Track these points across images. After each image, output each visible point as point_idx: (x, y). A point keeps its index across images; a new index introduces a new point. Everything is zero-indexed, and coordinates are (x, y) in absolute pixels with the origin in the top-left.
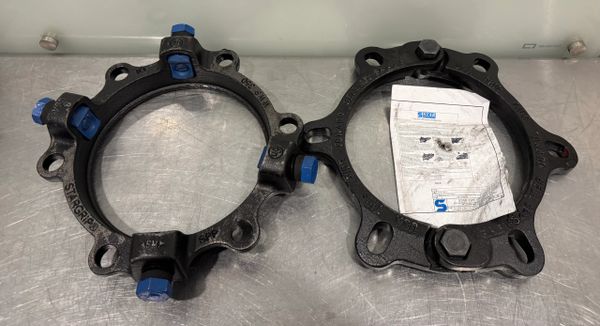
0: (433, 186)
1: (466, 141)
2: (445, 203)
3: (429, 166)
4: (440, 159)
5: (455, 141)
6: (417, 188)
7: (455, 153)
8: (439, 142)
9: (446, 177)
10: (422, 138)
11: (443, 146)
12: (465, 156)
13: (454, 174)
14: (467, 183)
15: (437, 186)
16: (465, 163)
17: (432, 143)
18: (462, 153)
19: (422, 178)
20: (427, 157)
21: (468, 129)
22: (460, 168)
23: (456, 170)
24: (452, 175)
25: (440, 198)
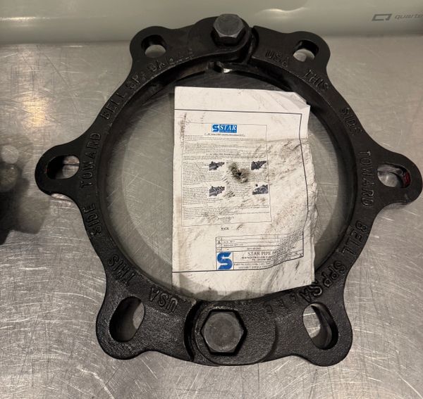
0: (219, 232)
1: (271, 166)
2: (230, 257)
3: (216, 205)
5: (256, 166)
7: (252, 185)
8: (234, 168)
9: (236, 220)
10: (212, 164)
11: (238, 175)
12: (264, 190)
13: (246, 215)
16: (264, 200)
18: (261, 185)
20: (215, 191)
21: (278, 147)
22: (257, 207)
23: (251, 210)
24: (244, 218)
25: (225, 250)
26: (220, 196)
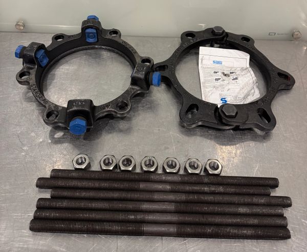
0: (220, 92)
1: (237, 73)
2: (226, 99)
3: (218, 84)
4: (224, 80)
5: (232, 73)
6: (212, 93)
7: (231, 77)
8: (223, 73)
9: (227, 88)
10: (215, 72)
11: (225, 75)
12: (236, 79)
14: (237, 90)
15: (222, 92)
16: (236, 82)
17: (220, 74)
18: (234, 77)
19: (215, 89)
20: (217, 80)
21: (239, 69)
24: (230, 87)
25: (223, 97)
26: (219, 81)
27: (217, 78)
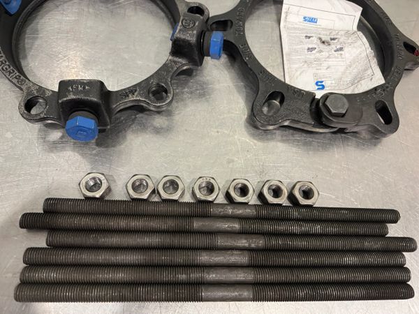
0: (314, 71)
1: (341, 40)
2: (323, 83)
4: (321, 51)
6: (301, 73)
7: (333, 47)
8: (320, 39)
9: (325, 64)
10: (306, 36)
11: (323, 42)
12: (341, 49)
13: (331, 62)
14: (342, 69)
15: (317, 71)
16: (341, 54)
17: (315, 39)
18: (338, 47)
19: (306, 65)
20: (311, 50)
21: (343, 33)
22: (338, 58)
23: (334, 60)
25: (320, 80)
26: (314, 52)
27: (311, 46)
